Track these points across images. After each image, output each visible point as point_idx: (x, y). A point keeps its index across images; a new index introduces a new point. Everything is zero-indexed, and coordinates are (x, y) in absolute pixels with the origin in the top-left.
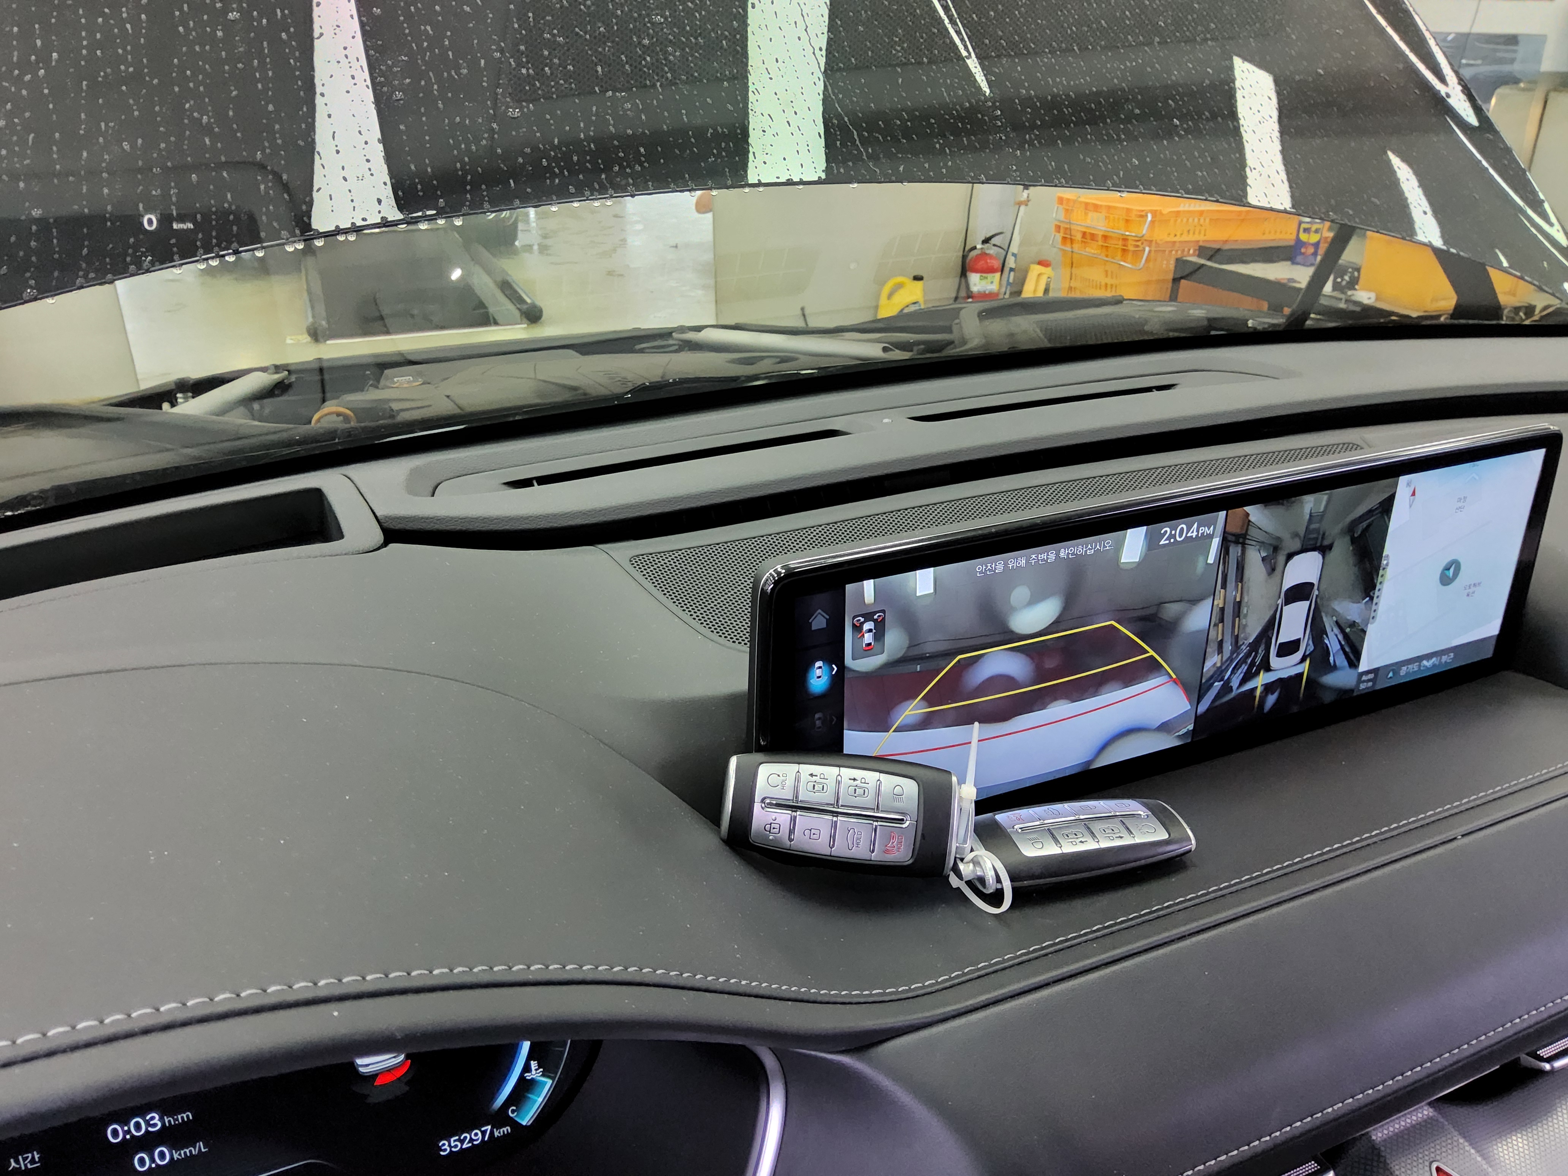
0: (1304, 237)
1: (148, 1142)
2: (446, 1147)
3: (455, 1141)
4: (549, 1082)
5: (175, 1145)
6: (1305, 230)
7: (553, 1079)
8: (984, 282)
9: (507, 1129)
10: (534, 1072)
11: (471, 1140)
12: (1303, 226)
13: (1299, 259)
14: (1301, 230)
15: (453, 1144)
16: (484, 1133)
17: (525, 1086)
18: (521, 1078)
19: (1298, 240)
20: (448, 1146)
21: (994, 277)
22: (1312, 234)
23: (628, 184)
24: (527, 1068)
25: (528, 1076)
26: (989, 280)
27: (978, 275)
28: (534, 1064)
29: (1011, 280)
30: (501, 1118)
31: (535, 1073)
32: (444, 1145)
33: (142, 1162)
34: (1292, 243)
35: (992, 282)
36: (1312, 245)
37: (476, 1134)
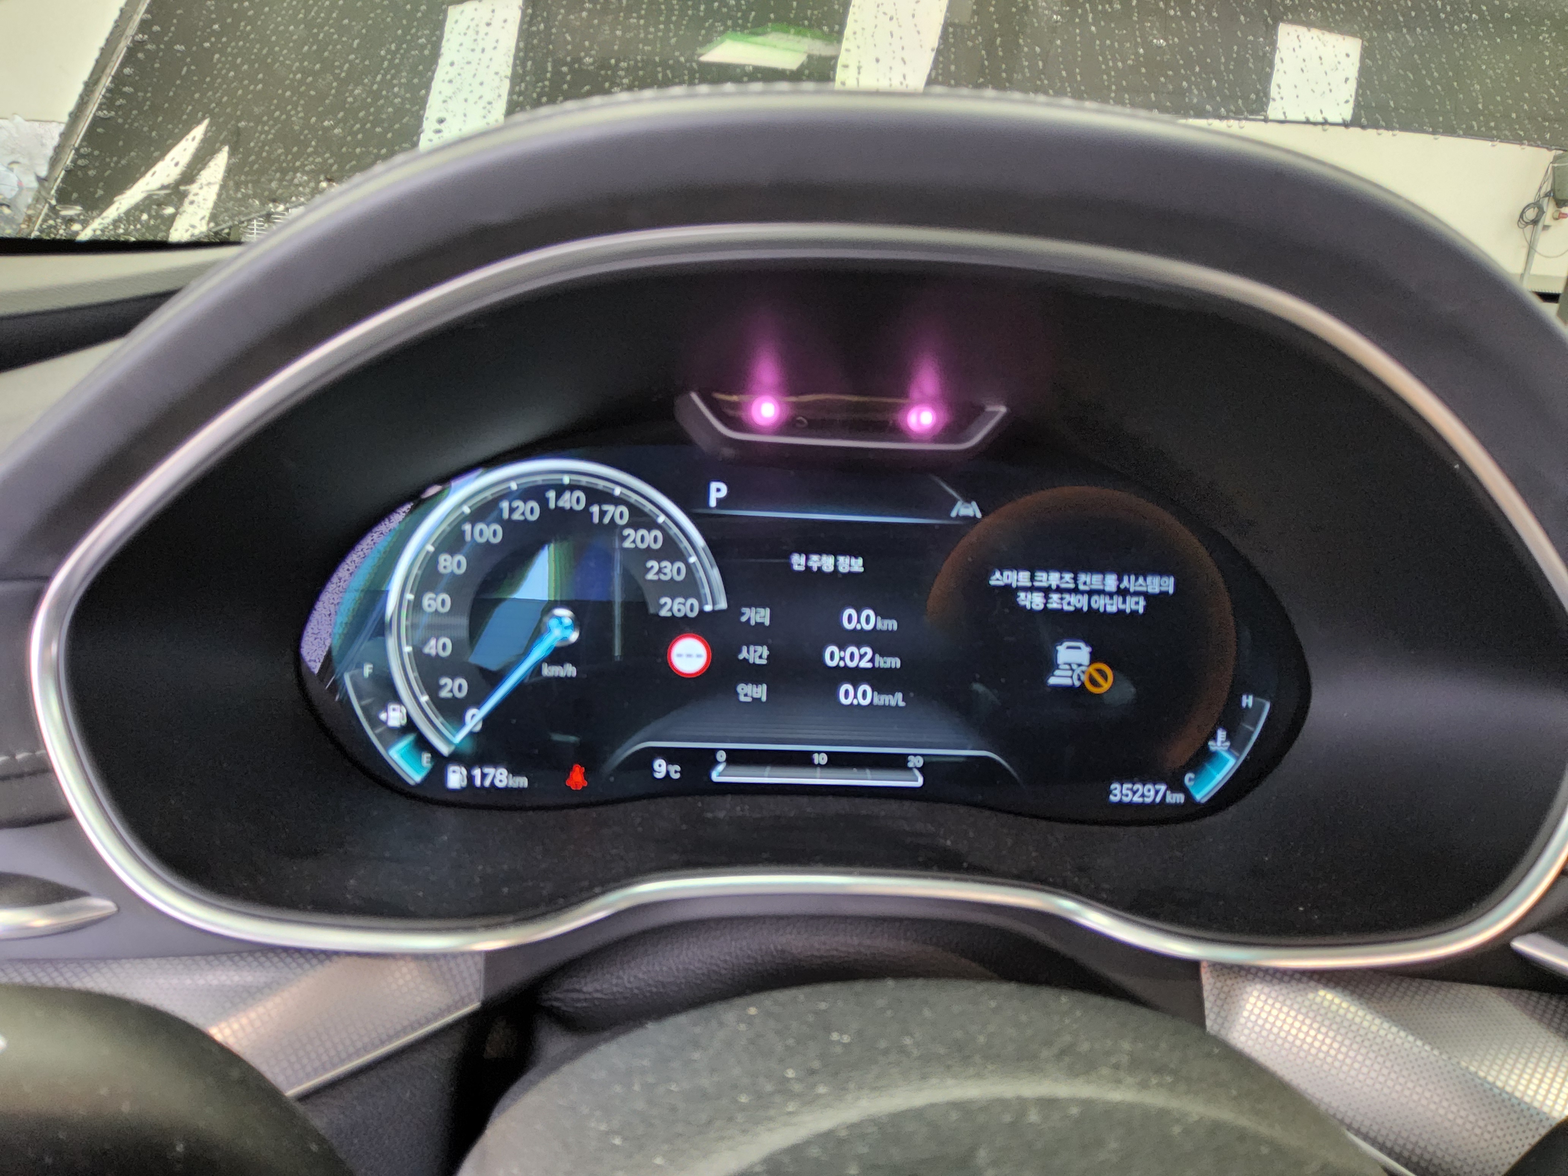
1: (855, 676)
2: (1117, 792)
3: (1128, 789)
4: (1232, 761)
5: (877, 690)
7: (1237, 758)
9: (1180, 798)
10: (1219, 743)
11: (1143, 796)
15: (1124, 792)
16: (1157, 792)
20: (1120, 792)
30: (1175, 782)
32: (1116, 789)
33: (846, 694)
37: (1149, 791)
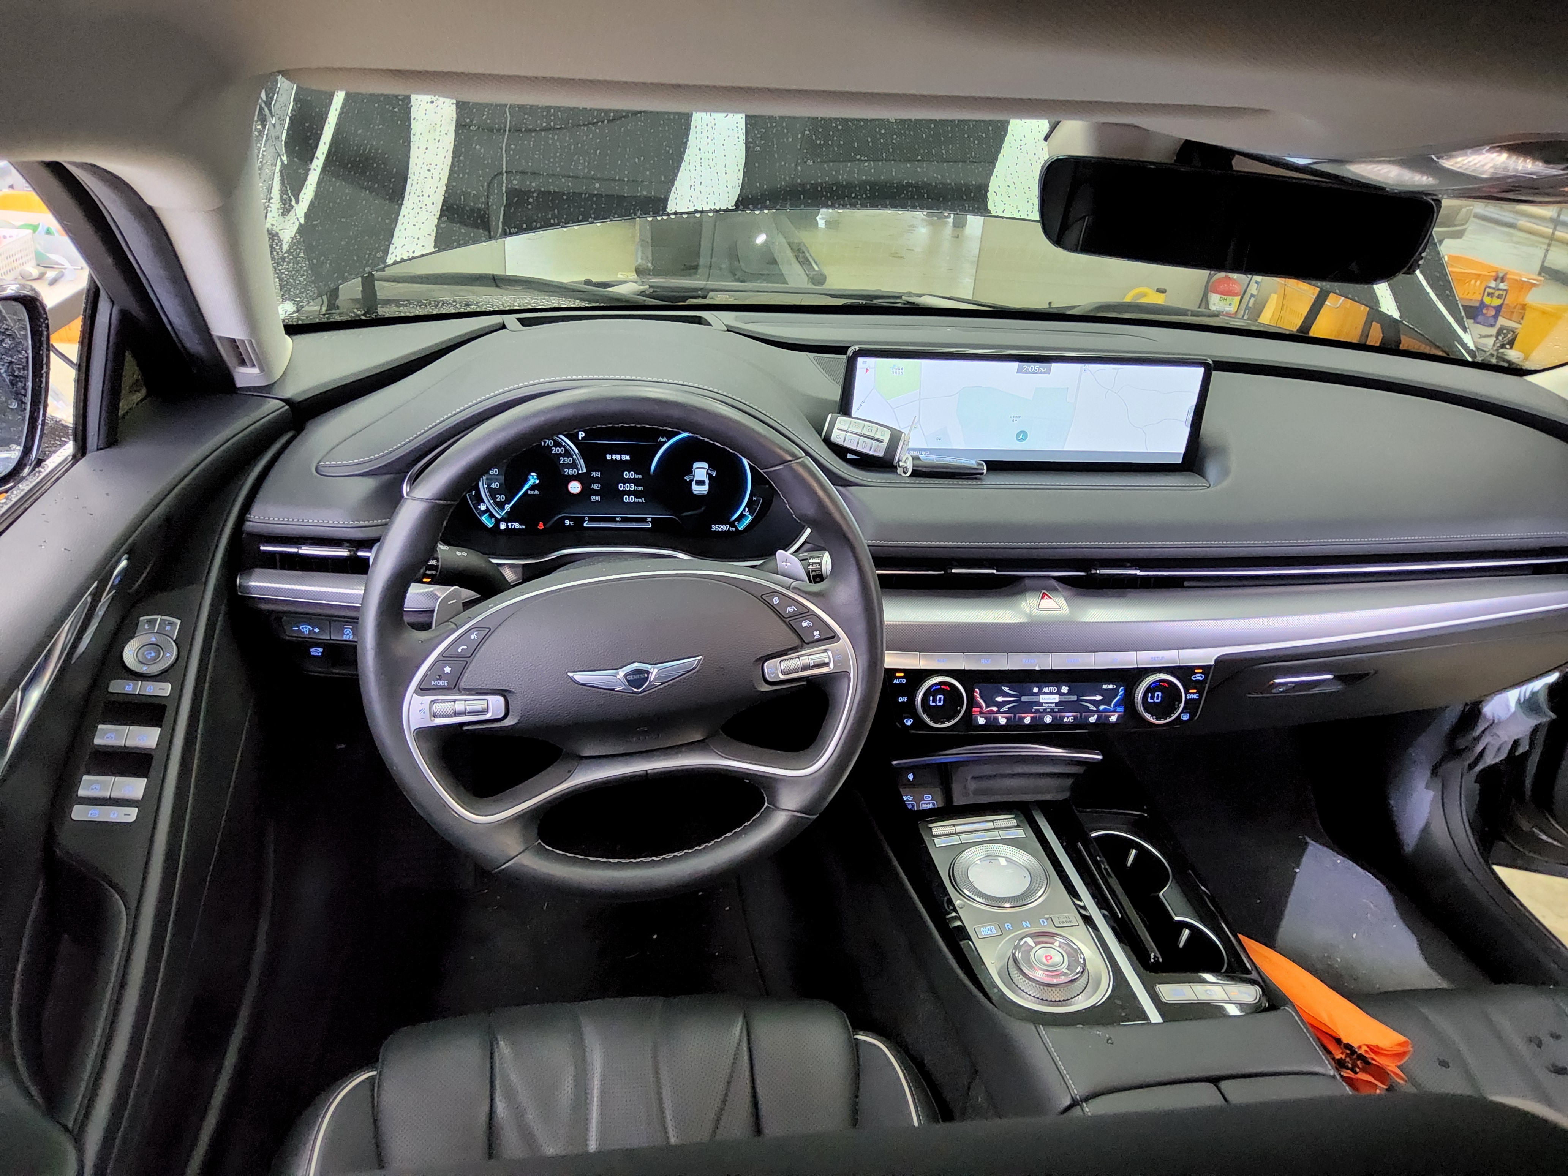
0: (1487, 300)
1: (629, 493)
3: (717, 527)
4: (750, 517)
5: (636, 497)
6: (1489, 294)
8: (1222, 303)
9: (734, 529)
11: (722, 529)
12: (1488, 290)
13: (1480, 318)
14: (1486, 294)
16: (727, 528)
17: (742, 516)
18: (742, 513)
19: (1482, 302)
20: (715, 528)
21: (1233, 299)
22: (1495, 298)
23: (858, 204)
24: (744, 510)
25: (744, 513)
26: (1228, 302)
27: (1219, 296)
28: (747, 509)
29: (1250, 305)
30: (732, 524)
31: (746, 513)
32: (713, 527)
33: (626, 499)
34: (1477, 304)
35: (1230, 305)
36: (1494, 307)
37: (724, 527)
